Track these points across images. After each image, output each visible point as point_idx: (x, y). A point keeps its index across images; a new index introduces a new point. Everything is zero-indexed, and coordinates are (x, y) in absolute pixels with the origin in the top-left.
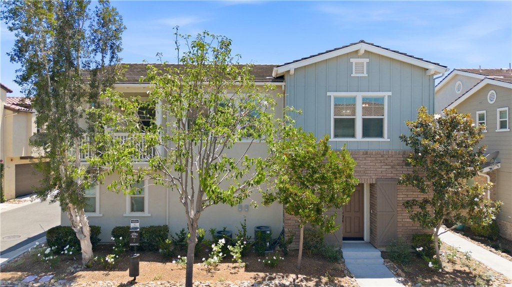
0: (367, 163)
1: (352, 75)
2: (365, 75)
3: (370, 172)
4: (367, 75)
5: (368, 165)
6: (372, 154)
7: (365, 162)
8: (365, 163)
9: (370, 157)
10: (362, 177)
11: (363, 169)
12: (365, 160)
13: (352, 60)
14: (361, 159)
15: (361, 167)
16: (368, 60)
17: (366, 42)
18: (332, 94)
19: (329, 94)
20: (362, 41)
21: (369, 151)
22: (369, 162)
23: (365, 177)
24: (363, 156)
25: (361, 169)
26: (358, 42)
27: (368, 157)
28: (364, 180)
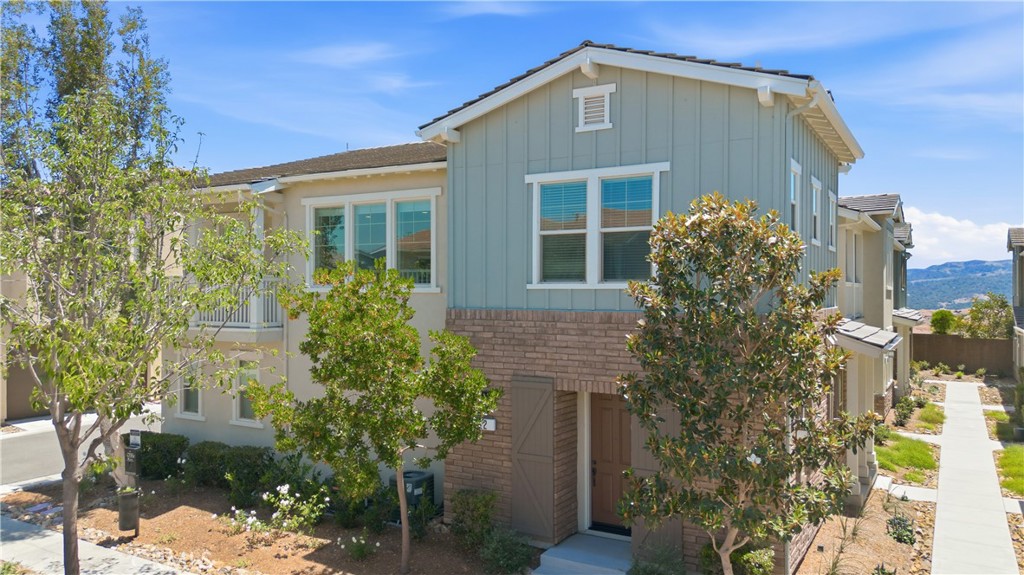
0: (610, 343)
1: (577, 130)
2: (608, 125)
3: (616, 366)
4: (610, 126)
5: (613, 350)
6: (623, 323)
7: (606, 340)
8: (605, 344)
9: (618, 329)
10: (598, 378)
11: (601, 358)
12: (606, 336)
13: (577, 93)
14: (596, 333)
15: (598, 352)
16: (612, 88)
17: (596, 43)
18: (536, 180)
19: (528, 179)
20: (587, 44)
21: (614, 314)
22: (615, 340)
23: (604, 378)
24: (601, 326)
25: (595, 359)
26: (578, 46)
27: (610, 329)
28: (604, 386)
